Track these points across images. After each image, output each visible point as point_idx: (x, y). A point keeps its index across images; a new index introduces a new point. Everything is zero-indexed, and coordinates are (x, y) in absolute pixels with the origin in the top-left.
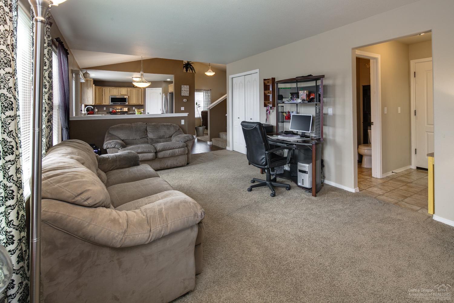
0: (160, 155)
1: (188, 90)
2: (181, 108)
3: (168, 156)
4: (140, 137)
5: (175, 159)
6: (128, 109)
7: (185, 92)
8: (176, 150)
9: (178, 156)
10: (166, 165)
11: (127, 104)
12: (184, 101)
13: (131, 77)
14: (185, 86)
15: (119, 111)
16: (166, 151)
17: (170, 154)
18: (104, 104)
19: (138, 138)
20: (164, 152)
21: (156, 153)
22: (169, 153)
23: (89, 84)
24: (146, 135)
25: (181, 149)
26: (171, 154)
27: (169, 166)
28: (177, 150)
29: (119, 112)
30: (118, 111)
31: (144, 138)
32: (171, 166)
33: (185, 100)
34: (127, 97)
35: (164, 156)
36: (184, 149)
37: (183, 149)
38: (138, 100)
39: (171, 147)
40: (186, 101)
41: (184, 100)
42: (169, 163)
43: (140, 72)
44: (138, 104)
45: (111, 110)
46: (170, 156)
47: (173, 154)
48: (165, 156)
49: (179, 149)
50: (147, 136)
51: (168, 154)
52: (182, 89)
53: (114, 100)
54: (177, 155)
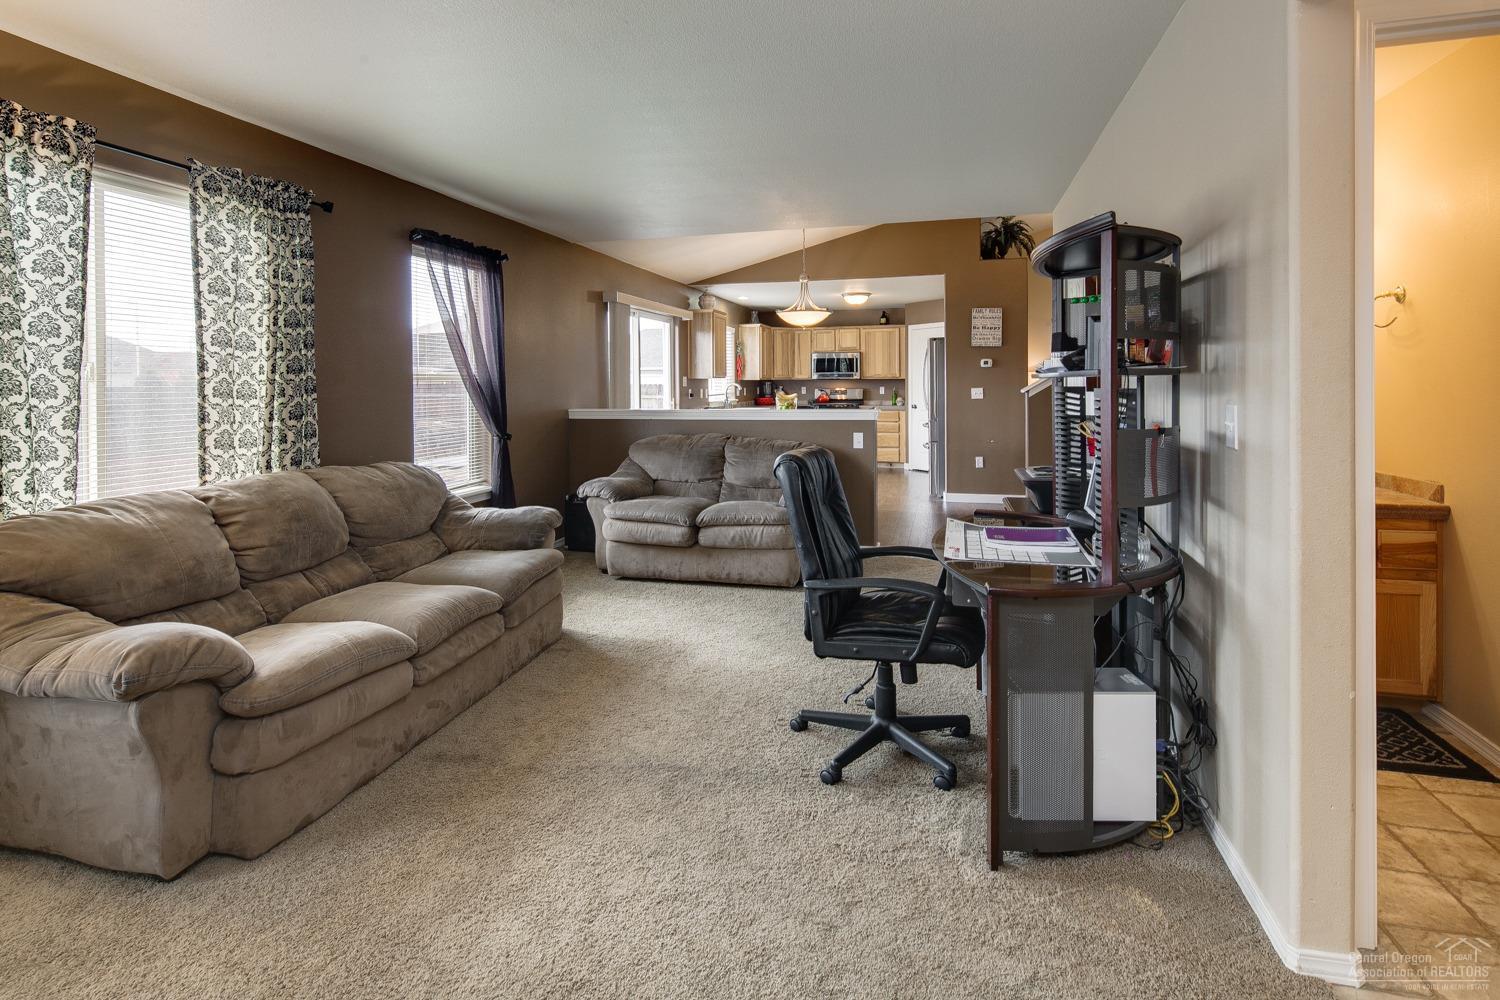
0: (705, 537)
1: (999, 323)
2: (972, 390)
3: (726, 544)
4: (699, 477)
5: (754, 556)
6: (865, 393)
7: (986, 331)
8: (756, 529)
9: (760, 549)
10: (725, 572)
11: (857, 376)
12: (982, 365)
13: (839, 295)
14: (987, 312)
15: (844, 397)
16: (723, 529)
17: (733, 538)
18: (798, 376)
19: (692, 478)
20: (716, 529)
21: (695, 529)
22: (732, 535)
23: (707, 324)
24: (717, 472)
25: (773, 529)
26: (737, 538)
27: (735, 577)
28: (758, 530)
29: (841, 401)
30: (838, 397)
31: (709, 479)
32: (741, 579)
33: (986, 363)
34: (857, 355)
35: (715, 542)
36: (781, 531)
37: (780, 528)
38: (890, 363)
39: (739, 517)
40: (990, 365)
41: (982, 361)
42: (736, 566)
43: (798, 280)
44: (889, 376)
45: (817, 394)
46: (733, 546)
47: (745, 541)
48: (718, 544)
49: (767, 529)
50: (723, 476)
51: (729, 539)
52: (975, 322)
53: (824, 365)
54: (756, 545)
